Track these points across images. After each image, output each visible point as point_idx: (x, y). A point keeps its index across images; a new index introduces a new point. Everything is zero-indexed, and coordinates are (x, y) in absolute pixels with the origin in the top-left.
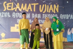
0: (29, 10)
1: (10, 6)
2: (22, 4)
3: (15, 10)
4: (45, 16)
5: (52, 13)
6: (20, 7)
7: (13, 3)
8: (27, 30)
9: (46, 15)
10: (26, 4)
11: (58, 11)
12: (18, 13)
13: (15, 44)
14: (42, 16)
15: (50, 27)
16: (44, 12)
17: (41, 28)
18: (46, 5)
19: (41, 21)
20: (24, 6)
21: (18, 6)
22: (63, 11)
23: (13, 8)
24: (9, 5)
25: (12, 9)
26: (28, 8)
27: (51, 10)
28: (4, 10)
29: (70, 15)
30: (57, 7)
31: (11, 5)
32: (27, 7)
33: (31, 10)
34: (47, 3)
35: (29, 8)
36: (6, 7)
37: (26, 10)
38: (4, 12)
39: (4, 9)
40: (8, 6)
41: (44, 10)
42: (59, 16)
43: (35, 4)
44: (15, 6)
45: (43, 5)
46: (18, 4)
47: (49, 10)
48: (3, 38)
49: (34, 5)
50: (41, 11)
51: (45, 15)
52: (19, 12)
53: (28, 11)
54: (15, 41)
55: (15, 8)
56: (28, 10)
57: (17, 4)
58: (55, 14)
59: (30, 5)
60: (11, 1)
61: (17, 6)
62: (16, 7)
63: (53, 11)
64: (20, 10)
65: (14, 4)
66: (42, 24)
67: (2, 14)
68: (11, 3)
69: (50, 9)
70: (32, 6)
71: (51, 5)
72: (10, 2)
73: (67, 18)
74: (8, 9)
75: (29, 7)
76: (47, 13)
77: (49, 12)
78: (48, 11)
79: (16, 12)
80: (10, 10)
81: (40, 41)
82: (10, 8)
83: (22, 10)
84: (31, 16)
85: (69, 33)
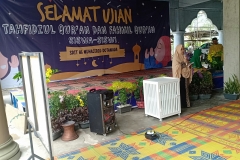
0: (87, 19)
1: (52, 12)
2: (74, 8)
3: (61, 19)
4: (113, 30)
5: (122, 24)
7: (55, 6)
10: (79, 8)
12: (69, 26)
16: (110, 23)
18: (112, 10)
20: (77, 12)
21: (66, 12)
22: (137, 20)
23: (58, 15)
24: (50, 10)
25: (57, 18)
26: (85, 16)
27: (121, 19)
28: (43, 20)
29: (147, 27)
30: (129, 14)
32: (83, 14)
33: (90, 20)
34: (114, 6)
35: (87, 16)
36: (45, 14)
37: (81, 20)
39: (41, 18)
40: (47, 12)
41: (110, 20)
42: (133, 30)
43: (94, 8)
44: (60, 12)
45: (109, 10)
46: (66, 7)
49: (93, 10)
50: (106, 21)
51: (112, 28)
52: (70, 23)
53: (84, 21)
56: (85, 19)
57: (63, 8)
58: (128, 25)
59: (86, 10)
60: (51, 1)
61: (64, 12)
62: (62, 13)
63: (124, 21)
64: (72, 20)
65: (57, 7)
67: (38, 29)
68: (51, 6)
69: (119, 18)
70: (91, 12)
71: (120, 10)
72: (50, 4)
74: (48, 18)
76: (115, 24)
77: (119, 22)
78: (116, 21)
79: (64, 24)
80: (53, 19)
83: (75, 19)
85: (147, 56)
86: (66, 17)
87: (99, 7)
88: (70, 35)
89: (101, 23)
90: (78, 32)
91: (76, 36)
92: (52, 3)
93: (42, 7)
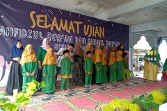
1: (43, 21)
2: (62, 20)
3: (50, 28)
5: (97, 38)
6: (59, 25)
7: (46, 16)
10: (66, 21)
11: (104, 36)
12: (56, 34)
16: (89, 36)
18: (91, 26)
20: (64, 24)
21: (55, 23)
23: (47, 24)
24: (41, 18)
25: (46, 27)
26: (70, 28)
27: (97, 34)
28: (33, 27)
30: (102, 31)
32: (68, 26)
36: (36, 22)
37: (67, 31)
38: (33, 29)
39: (32, 24)
40: (39, 21)
42: (105, 43)
44: (50, 22)
45: (88, 26)
46: (55, 18)
47: (94, 33)
50: (86, 34)
51: (90, 40)
52: (57, 32)
53: (69, 32)
55: (50, 25)
56: (70, 30)
57: (53, 19)
58: (101, 39)
60: (42, 11)
61: (53, 22)
63: (99, 36)
65: (48, 17)
67: (28, 33)
68: (43, 16)
71: (97, 27)
74: (38, 25)
75: (70, 26)
76: (92, 37)
77: (95, 36)
78: (93, 35)
79: (52, 32)
80: (43, 27)
82: (42, 24)
83: (62, 29)
84: (74, 40)
86: (55, 27)
87: (81, 23)
88: (56, 42)
89: (82, 35)
90: (63, 40)
91: (61, 43)
92: (44, 14)
93: (34, 16)
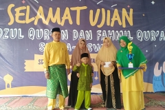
0: (67, 21)
1: (23, 14)
2: (51, 9)
3: (33, 22)
4: (101, 35)
5: (117, 27)
6: (46, 16)
7: (28, 7)
8: (63, 66)
9: (104, 33)
10: (58, 9)
11: (131, 24)
12: (42, 30)
13: (35, 99)
14: (95, 34)
15: (114, 60)
16: (99, 26)
17: (94, 62)
18: (103, 10)
19: (92, 47)
20: (54, 14)
21: (40, 14)
22: (142, 22)
23: (30, 18)
24: (21, 11)
25: (28, 21)
26: (64, 18)
27: (116, 22)
28: (10, 24)
29: (158, 31)
30: (129, 15)
31: (24, 11)
32: (62, 15)
33: (71, 22)
34: (107, 5)
35: (67, 18)
36: (14, 17)
37: (59, 23)
38: (10, 27)
39: (9, 21)
41: (99, 22)
43: (78, 9)
44: (33, 14)
45: (98, 10)
46: (41, 8)
47: (111, 21)
48: (8, 86)
49: (76, 11)
50: (93, 24)
51: (101, 33)
53: (62, 24)
54: (35, 93)
55: (33, 19)
56: (63, 21)
57: (37, 9)
59: (67, 11)
60: (24, 2)
61: (38, 14)
62: (36, 15)
63: (120, 24)
64: (46, 22)
65: (31, 8)
66: (97, 53)
67: (4, 32)
68: (24, 8)
69: (114, 19)
70: (73, 14)
71: (116, 11)
72: (22, 5)
73: (153, 39)
74: (18, 21)
75: (65, 15)
76: (106, 28)
77: (112, 25)
78: (108, 24)
79: (36, 28)
80: (23, 22)
81: (91, 92)
82: (22, 18)
83: (50, 21)
84: (71, 35)
85: (157, 72)
87: (85, 8)
89: (85, 25)
92: (26, 5)
